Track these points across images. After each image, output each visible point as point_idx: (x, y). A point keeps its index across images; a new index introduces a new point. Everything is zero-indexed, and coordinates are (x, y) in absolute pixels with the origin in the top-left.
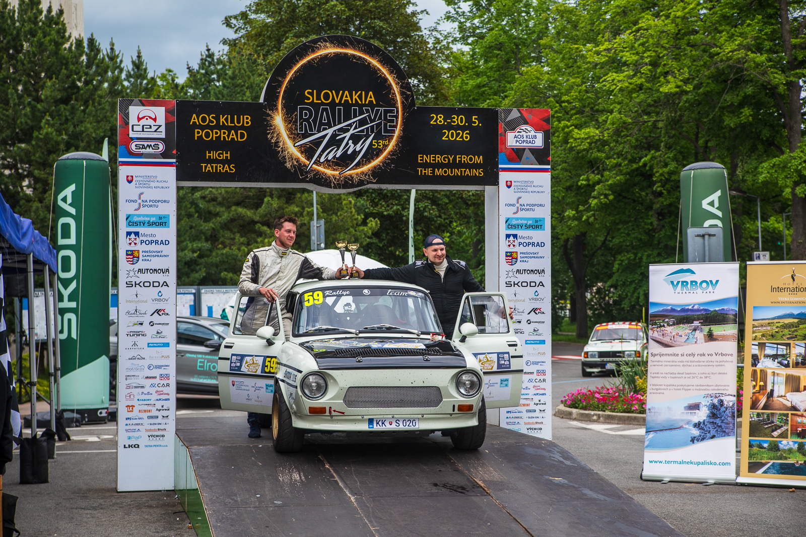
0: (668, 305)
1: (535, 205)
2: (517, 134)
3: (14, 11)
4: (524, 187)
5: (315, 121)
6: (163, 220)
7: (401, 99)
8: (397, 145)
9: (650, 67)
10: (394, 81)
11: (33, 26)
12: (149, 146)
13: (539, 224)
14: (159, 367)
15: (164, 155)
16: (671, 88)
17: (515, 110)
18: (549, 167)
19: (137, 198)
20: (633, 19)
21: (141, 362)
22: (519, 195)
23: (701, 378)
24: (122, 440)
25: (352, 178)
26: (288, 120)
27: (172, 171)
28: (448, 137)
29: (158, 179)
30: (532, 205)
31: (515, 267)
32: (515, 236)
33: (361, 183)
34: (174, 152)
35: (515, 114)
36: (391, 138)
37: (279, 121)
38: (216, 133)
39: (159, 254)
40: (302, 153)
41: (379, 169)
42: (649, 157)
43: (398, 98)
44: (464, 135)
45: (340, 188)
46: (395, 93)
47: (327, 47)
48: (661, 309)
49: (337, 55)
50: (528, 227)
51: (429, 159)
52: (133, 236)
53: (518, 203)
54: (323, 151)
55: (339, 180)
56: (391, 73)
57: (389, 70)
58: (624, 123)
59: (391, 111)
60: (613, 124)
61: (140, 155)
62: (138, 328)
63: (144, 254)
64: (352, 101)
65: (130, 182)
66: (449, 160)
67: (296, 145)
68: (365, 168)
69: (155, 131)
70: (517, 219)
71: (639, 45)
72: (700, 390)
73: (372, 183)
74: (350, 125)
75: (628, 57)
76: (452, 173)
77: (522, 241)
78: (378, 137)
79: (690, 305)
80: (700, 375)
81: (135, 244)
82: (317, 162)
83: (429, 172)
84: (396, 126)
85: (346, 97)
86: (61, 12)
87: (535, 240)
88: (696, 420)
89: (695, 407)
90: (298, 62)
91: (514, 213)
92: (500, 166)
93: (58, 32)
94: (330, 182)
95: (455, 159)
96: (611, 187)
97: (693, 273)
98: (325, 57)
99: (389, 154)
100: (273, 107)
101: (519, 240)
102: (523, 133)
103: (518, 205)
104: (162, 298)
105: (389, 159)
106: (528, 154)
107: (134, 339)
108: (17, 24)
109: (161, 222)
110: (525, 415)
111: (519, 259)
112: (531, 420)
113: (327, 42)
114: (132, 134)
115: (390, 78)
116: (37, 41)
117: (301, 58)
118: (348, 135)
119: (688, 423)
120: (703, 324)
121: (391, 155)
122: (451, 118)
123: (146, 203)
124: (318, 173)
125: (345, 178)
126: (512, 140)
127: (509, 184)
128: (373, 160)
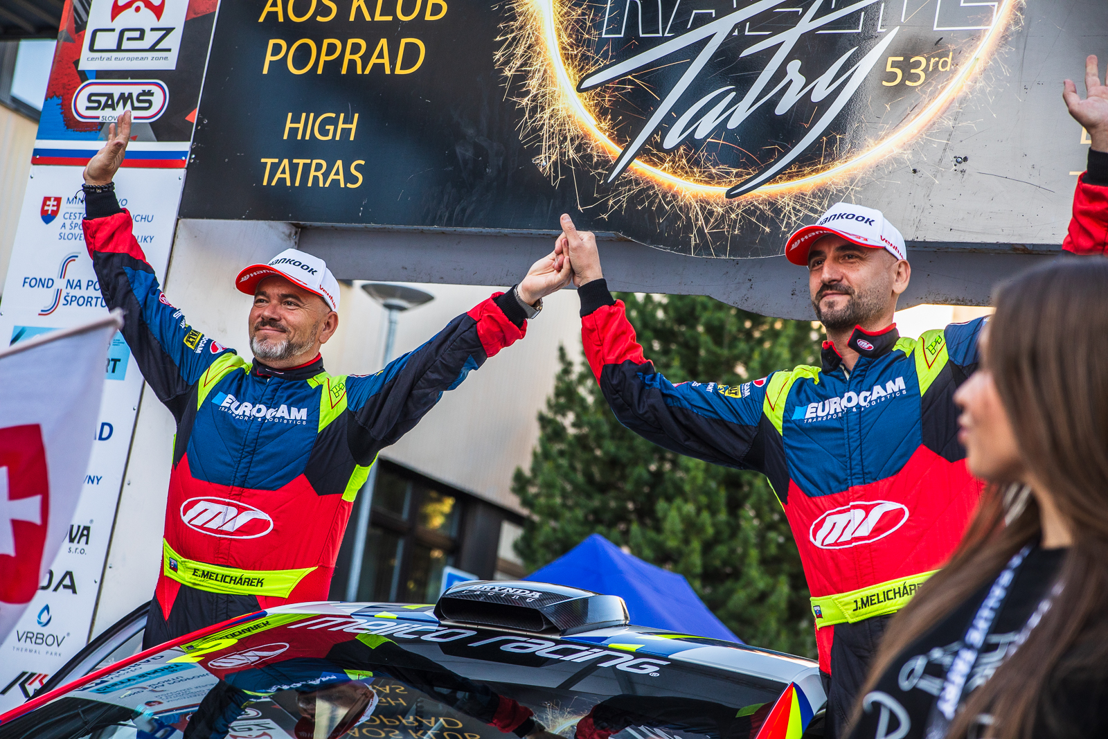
8: (990, 73)
19: (54, 273)
27: (175, 180)
34: (194, 117)
36: (969, 42)
38: (331, 49)
40: (602, 113)
54: (681, 106)
61: (95, 129)
65: (48, 217)
67: (586, 84)
69: (152, 49)
78: (913, 41)
94: (688, 227)
99: (948, 109)
104: (47, 630)
114: (87, 62)
118: (789, 38)
123: (77, 292)
124: (646, 191)
125: (751, 211)
128: (877, 139)
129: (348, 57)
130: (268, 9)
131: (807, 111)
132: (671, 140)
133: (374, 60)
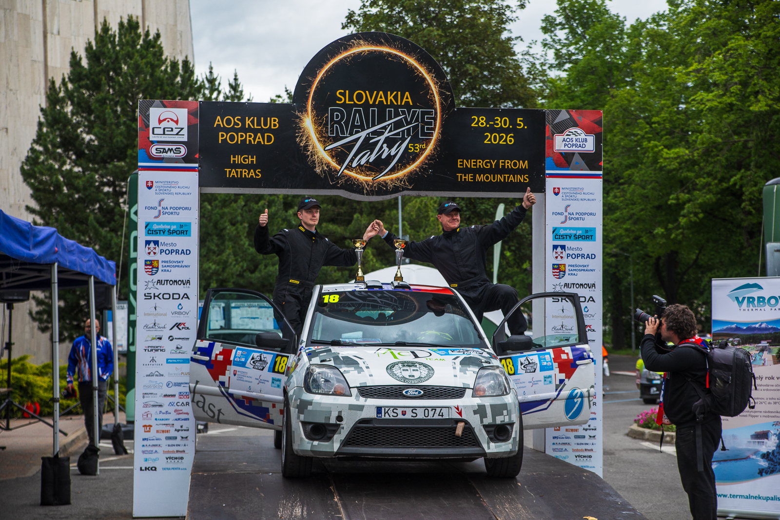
0: (732, 323)
2: (566, 137)
3: (115, 36)
4: (573, 194)
5: (347, 123)
6: (184, 229)
7: (440, 100)
8: (435, 149)
9: (739, 87)
10: (433, 80)
11: (130, 49)
12: (171, 150)
13: (589, 234)
14: (179, 384)
15: (186, 159)
16: (761, 107)
17: (564, 111)
18: (601, 172)
19: (157, 205)
20: (722, 40)
21: (159, 379)
22: (568, 203)
23: (769, 403)
24: (139, 461)
25: (387, 184)
26: (319, 121)
27: (195, 176)
28: (490, 140)
29: (180, 185)
30: (581, 214)
31: (563, 281)
32: (563, 247)
33: (396, 190)
34: (197, 156)
35: (564, 116)
36: (429, 141)
37: (308, 123)
38: (242, 136)
39: (180, 264)
40: (333, 157)
41: (415, 174)
42: (738, 176)
43: (437, 98)
44: (508, 139)
45: (373, 195)
46: (433, 94)
47: (359, 45)
48: (725, 327)
49: (371, 53)
50: (577, 237)
51: (470, 164)
52: (152, 245)
53: (566, 211)
54: (355, 155)
55: (372, 186)
56: (429, 71)
57: (427, 69)
58: (714, 142)
59: (429, 113)
60: (703, 143)
61: (161, 160)
62: (156, 343)
63: (164, 264)
64: (387, 102)
65: (150, 188)
66: (491, 165)
67: (326, 149)
68: (400, 174)
69: (177, 134)
70: (565, 229)
71: (729, 65)
72: (768, 416)
73: (408, 189)
74: (385, 128)
75: (717, 76)
76: (494, 179)
77: (571, 252)
78: (415, 140)
79: (756, 323)
80: (769, 401)
81: (155, 253)
82: (349, 167)
83: (469, 178)
84: (434, 129)
85: (381, 97)
86: (158, 36)
87: (585, 252)
88: (764, 449)
89: (763, 435)
90: (329, 60)
91: (562, 223)
92: (547, 172)
93: (154, 54)
94: (363, 188)
95: (497, 164)
96: (701, 206)
97: (760, 288)
98: (359, 55)
99: (426, 158)
100: (303, 109)
101: (568, 252)
102: (572, 136)
103: (566, 214)
104: (182, 311)
105: (426, 164)
106: (577, 159)
107: (153, 354)
108: (118, 48)
109: (182, 230)
110: (573, 441)
111: (567, 272)
112: (580, 447)
113: (360, 39)
114: (152, 138)
115: (428, 78)
116: (134, 64)
117: (333, 56)
118: (382, 138)
119: (756, 452)
120: (771, 344)
121: (429, 160)
122: (494, 121)
123: (166, 211)
124: (349, 178)
125: (379, 184)
126: (560, 144)
127: (557, 191)
128: (410, 165)
129: (248, 139)
130: (216, 123)
131: (390, 158)
132: (354, 164)
133: (257, 140)
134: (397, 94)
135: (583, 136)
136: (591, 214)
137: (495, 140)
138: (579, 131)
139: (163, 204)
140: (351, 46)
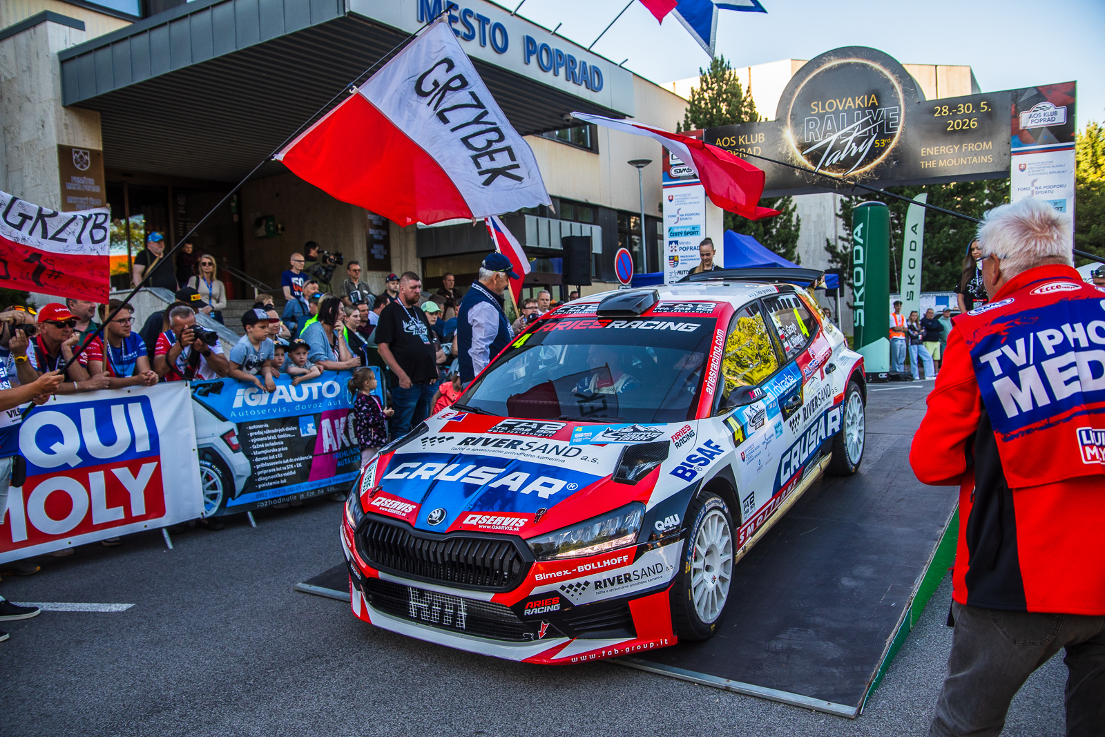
1: (1054, 186)
2: (1033, 113)
4: (1041, 168)
5: (820, 129)
6: (695, 230)
7: (904, 97)
8: (899, 142)
10: (897, 80)
12: (684, 170)
13: (1059, 206)
15: (695, 176)
19: (676, 213)
22: (1034, 177)
25: (855, 177)
28: (953, 127)
29: (692, 196)
30: (1050, 187)
33: (865, 182)
35: (1031, 92)
36: (893, 135)
37: (788, 134)
39: (692, 258)
40: (809, 160)
41: (881, 166)
43: (901, 96)
44: (971, 123)
45: (844, 188)
46: (897, 92)
47: (830, 61)
49: (841, 66)
51: (933, 151)
52: (674, 244)
53: (1033, 186)
54: (828, 156)
56: (893, 73)
57: (892, 71)
59: (895, 110)
61: (678, 178)
63: (682, 258)
64: (855, 106)
65: (671, 201)
66: (955, 150)
67: (804, 153)
68: (868, 168)
73: (875, 180)
74: (853, 129)
76: (957, 163)
78: (881, 136)
81: (676, 251)
82: (823, 167)
83: (932, 164)
84: (898, 124)
85: (850, 103)
90: (804, 79)
92: (1012, 150)
94: (835, 183)
95: (961, 148)
98: (830, 69)
99: (892, 151)
100: (784, 124)
102: (1040, 111)
105: (891, 156)
106: (1045, 133)
109: (694, 232)
113: (830, 55)
114: (672, 162)
115: (893, 79)
117: (808, 74)
118: (851, 138)
121: (894, 152)
122: (957, 108)
123: (683, 217)
125: (849, 178)
126: (1027, 120)
127: (1022, 167)
128: (876, 159)
131: (858, 155)
132: (827, 164)
134: (864, 98)
135: (1052, 109)
136: (1061, 186)
137: (958, 127)
138: (1048, 105)
139: (680, 212)
140: (823, 64)
